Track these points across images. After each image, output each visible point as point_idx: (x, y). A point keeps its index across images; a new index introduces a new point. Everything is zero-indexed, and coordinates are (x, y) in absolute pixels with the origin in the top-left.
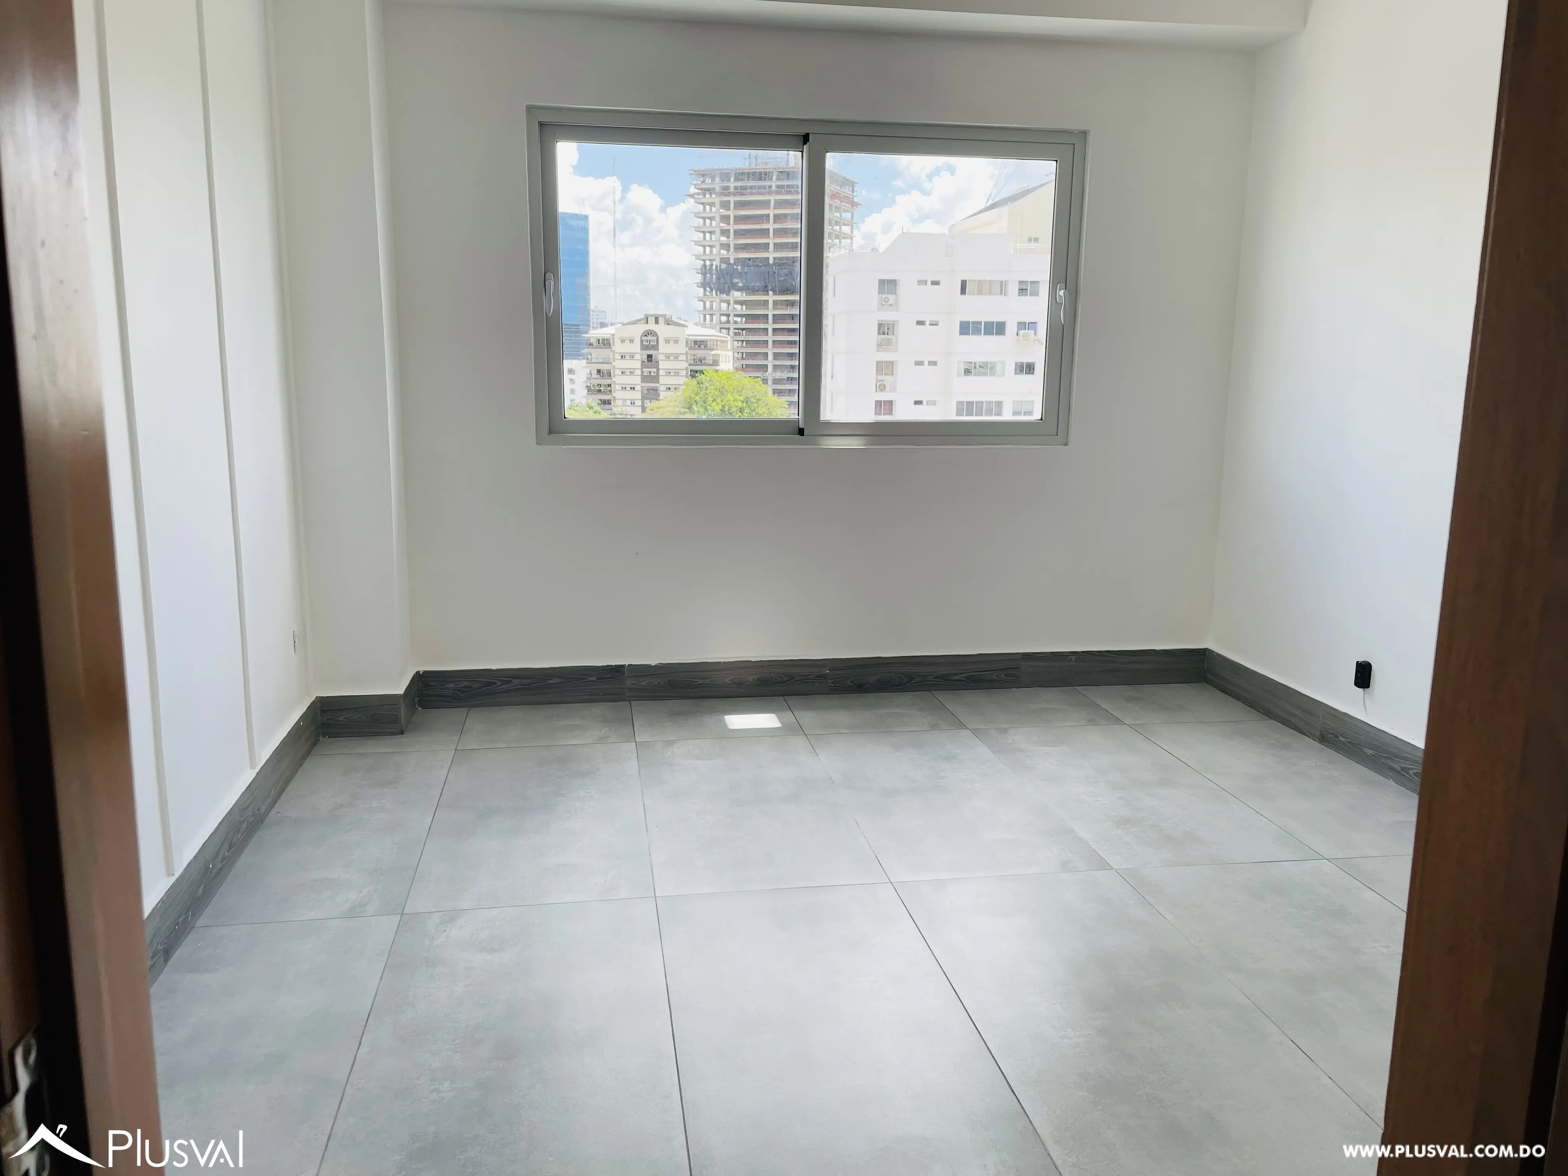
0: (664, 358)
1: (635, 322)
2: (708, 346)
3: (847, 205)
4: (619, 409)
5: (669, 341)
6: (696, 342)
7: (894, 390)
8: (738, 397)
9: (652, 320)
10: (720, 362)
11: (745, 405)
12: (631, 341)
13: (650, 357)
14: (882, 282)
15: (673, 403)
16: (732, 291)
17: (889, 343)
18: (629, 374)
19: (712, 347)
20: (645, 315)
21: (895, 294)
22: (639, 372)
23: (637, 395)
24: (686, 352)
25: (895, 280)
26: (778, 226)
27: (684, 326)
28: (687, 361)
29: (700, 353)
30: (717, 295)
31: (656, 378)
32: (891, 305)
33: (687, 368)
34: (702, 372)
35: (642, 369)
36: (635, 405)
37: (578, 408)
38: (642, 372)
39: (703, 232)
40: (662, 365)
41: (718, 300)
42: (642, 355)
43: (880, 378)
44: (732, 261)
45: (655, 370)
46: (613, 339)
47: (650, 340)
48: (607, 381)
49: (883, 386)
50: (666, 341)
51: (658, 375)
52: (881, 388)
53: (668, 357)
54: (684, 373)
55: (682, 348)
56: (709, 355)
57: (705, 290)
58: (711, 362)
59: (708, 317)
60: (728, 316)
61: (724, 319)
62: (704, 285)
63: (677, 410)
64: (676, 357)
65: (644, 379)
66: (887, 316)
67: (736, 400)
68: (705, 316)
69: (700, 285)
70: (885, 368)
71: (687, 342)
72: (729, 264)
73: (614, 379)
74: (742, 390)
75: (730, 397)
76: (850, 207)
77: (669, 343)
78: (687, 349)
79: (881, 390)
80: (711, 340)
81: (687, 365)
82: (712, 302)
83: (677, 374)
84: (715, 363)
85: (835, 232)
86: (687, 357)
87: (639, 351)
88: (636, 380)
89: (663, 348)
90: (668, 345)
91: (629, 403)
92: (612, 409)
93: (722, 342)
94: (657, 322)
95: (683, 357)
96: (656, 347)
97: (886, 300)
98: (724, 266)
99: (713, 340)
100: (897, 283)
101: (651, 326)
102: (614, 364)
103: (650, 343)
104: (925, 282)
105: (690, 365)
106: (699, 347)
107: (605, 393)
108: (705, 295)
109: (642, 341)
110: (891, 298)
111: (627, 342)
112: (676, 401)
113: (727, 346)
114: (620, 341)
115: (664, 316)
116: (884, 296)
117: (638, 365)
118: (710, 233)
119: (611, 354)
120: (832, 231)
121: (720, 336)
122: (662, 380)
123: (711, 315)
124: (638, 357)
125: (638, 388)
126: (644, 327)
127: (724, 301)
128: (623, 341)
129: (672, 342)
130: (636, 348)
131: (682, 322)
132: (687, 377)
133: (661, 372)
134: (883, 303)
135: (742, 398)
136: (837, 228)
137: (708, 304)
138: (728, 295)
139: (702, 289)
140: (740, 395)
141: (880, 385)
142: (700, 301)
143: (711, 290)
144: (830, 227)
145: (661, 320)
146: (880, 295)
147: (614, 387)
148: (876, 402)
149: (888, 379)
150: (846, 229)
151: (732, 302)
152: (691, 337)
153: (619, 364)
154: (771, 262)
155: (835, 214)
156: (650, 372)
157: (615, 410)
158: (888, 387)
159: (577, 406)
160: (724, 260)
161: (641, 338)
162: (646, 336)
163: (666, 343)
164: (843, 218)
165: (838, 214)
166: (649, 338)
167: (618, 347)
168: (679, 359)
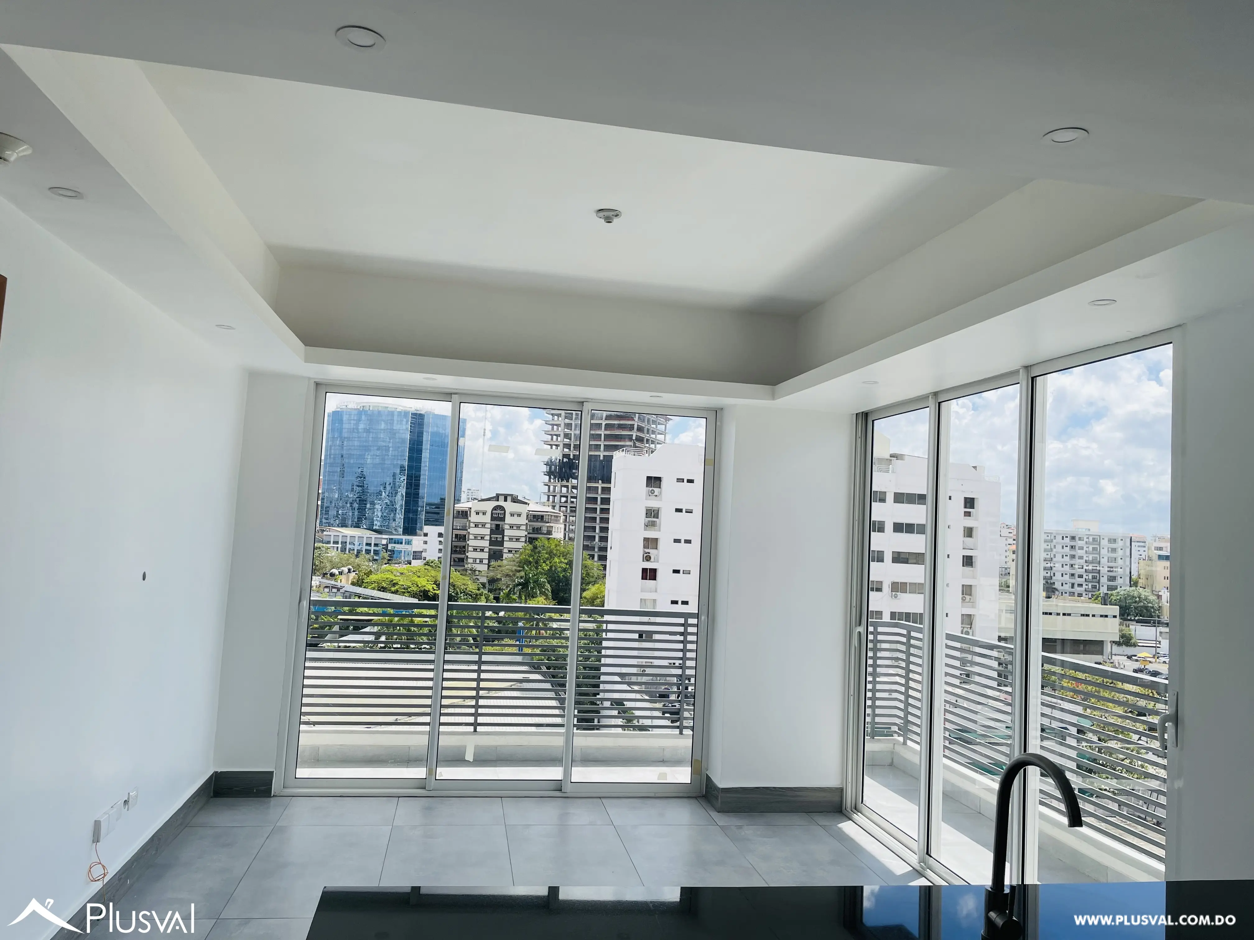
0: (509, 528)
1: (489, 499)
2: (544, 519)
3: (662, 420)
4: (469, 566)
5: (514, 514)
6: (534, 516)
7: (657, 561)
8: (563, 560)
9: (502, 498)
10: (553, 532)
11: (568, 566)
12: (484, 513)
13: (498, 526)
14: (649, 478)
15: (512, 562)
16: (570, 479)
17: (653, 524)
18: (480, 538)
19: (547, 521)
20: (497, 494)
21: (660, 488)
22: (488, 538)
23: (485, 555)
24: (527, 523)
25: (660, 477)
26: (608, 432)
27: (526, 503)
28: (526, 530)
29: (537, 524)
30: (558, 481)
31: (501, 543)
32: (656, 496)
33: (526, 535)
34: (536, 539)
35: (490, 535)
36: (483, 563)
37: (432, 564)
38: (491, 538)
39: (551, 435)
40: (507, 533)
41: (559, 485)
42: (491, 524)
43: (647, 550)
44: (571, 457)
45: (501, 536)
46: (470, 512)
47: (498, 514)
48: (463, 544)
49: (649, 557)
50: (511, 514)
51: (503, 541)
52: (648, 558)
53: (511, 527)
54: (523, 539)
55: (523, 520)
56: (544, 527)
57: (550, 478)
58: (545, 532)
59: (551, 497)
60: (567, 497)
61: (563, 499)
62: (550, 473)
63: (514, 568)
64: (518, 527)
65: (492, 543)
66: (653, 504)
67: (561, 562)
68: (549, 496)
69: (546, 473)
70: (651, 543)
71: (527, 516)
72: (569, 459)
73: (468, 542)
74: (567, 554)
75: (556, 560)
76: (664, 421)
77: (513, 516)
78: (527, 521)
79: (647, 560)
80: (546, 515)
81: (526, 533)
82: (555, 486)
83: (518, 540)
84: (549, 533)
85: (651, 439)
86: (527, 528)
87: (489, 521)
88: (485, 544)
89: (509, 520)
90: (512, 517)
91: (478, 561)
92: (464, 566)
93: (557, 516)
94: (506, 500)
95: (524, 527)
96: (503, 519)
97: (652, 492)
98: (565, 460)
99: (549, 515)
100: (662, 480)
101: (501, 503)
102: (469, 530)
103: (498, 515)
104: (683, 480)
105: (528, 533)
106: (537, 520)
107: (460, 553)
108: (550, 481)
109: (492, 514)
110: (657, 490)
111: (481, 514)
112: (514, 561)
113: (559, 520)
114: (475, 513)
115: (512, 495)
116: (651, 489)
117: (488, 532)
118: (556, 435)
119: (468, 523)
120: (649, 438)
121: (554, 513)
122: (507, 544)
123: (554, 496)
124: (488, 526)
125: (487, 550)
126: (495, 503)
127: (565, 486)
128: (477, 513)
129: (516, 516)
130: (487, 519)
131: (526, 501)
132: (525, 542)
133: (506, 538)
134: (650, 494)
135: (566, 561)
136: (653, 436)
137: (552, 488)
138: (568, 481)
139: (548, 477)
140: (565, 559)
141: (646, 557)
142: (545, 485)
143: (555, 478)
144: (648, 435)
145: (509, 498)
146: (648, 488)
147: (468, 548)
148: (643, 569)
149: (653, 552)
150: (660, 437)
151: (570, 487)
152: (530, 512)
153: (473, 531)
154: (602, 458)
155: (652, 426)
156: (497, 538)
157: (466, 566)
158: (652, 559)
159: (431, 563)
160: (565, 456)
161: (492, 512)
162: (496, 510)
163: (511, 516)
164: (658, 428)
165: (654, 426)
166: (499, 512)
167: (473, 518)
168: (521, 528)
